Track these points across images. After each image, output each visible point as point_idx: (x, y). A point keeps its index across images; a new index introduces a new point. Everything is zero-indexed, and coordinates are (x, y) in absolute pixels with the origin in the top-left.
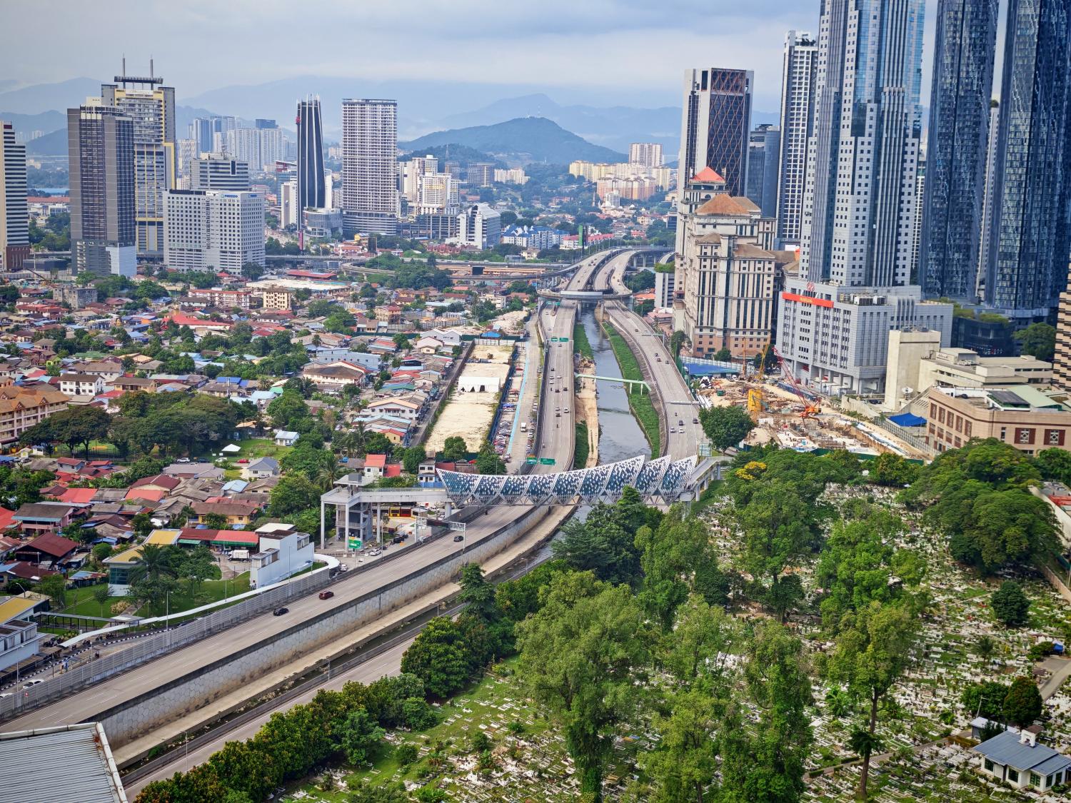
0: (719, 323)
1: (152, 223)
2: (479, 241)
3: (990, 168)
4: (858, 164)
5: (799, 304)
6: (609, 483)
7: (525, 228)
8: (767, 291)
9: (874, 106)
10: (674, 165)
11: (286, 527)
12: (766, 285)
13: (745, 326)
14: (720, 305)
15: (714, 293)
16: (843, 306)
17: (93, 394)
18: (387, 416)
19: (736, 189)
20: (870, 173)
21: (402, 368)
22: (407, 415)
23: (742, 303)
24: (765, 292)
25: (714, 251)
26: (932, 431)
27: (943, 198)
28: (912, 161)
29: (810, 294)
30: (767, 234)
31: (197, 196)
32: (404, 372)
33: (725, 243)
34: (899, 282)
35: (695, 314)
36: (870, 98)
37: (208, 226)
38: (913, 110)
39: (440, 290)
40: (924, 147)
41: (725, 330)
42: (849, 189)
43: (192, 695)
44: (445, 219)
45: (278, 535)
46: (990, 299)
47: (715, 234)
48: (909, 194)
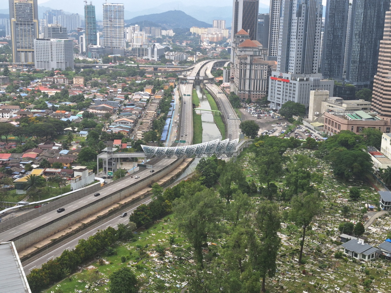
0: (247, 88)
1: (30, 52)
2: (156, 58)
3: (348, 29)
4: (299, 27)
5: (277, 81)
6: (206, 149)
7: (174, 52)
8: (265, 77)
9: (304, 5)
10: (229, 28)
11: (84, 167)
12: (264, 74)
13: (256, 89)
14: (247, 82)
15: (245, 77)
16: (293, 82)
17: (9, 117)
18: (122, 125)
19: (253, 37)
20: (303, 31)
21: (127, 107)
22: (129, 124)
23: (256, 81)
24: (264, 77)
25: (245, 61)
26: (326, 128)
27: (330, 40)
28: (319, 26)
29: (281, 77)
30: (265, 54)
31: (47, 41)
32: (128, 108)
33: (249, 58)
34: (314, 72)
35: (238, 85)
36: (303, 2)
37: (52, 53)
38: (320, 7)
39: (142, 77)
40: (323, 21)
41: (249, 91)
42: (295, 37)
43: (49, 231)
44: (143, 50)
45: (81, 170)
46: (348, 78)
47: (246, 55)
48: (318, 39)
